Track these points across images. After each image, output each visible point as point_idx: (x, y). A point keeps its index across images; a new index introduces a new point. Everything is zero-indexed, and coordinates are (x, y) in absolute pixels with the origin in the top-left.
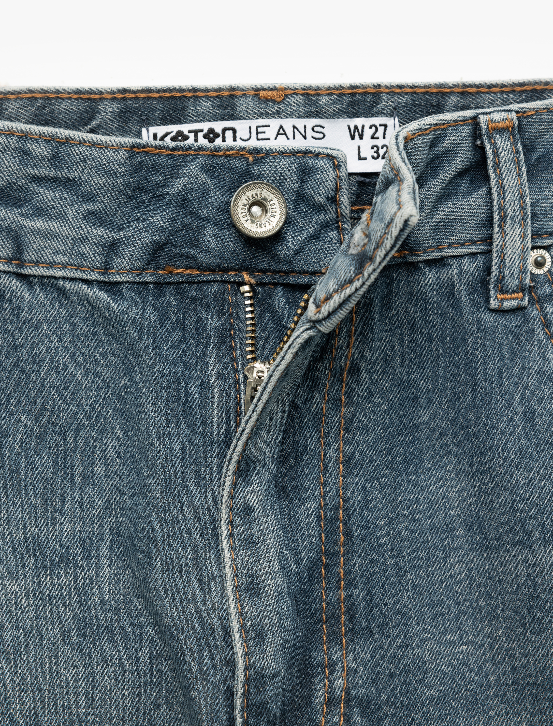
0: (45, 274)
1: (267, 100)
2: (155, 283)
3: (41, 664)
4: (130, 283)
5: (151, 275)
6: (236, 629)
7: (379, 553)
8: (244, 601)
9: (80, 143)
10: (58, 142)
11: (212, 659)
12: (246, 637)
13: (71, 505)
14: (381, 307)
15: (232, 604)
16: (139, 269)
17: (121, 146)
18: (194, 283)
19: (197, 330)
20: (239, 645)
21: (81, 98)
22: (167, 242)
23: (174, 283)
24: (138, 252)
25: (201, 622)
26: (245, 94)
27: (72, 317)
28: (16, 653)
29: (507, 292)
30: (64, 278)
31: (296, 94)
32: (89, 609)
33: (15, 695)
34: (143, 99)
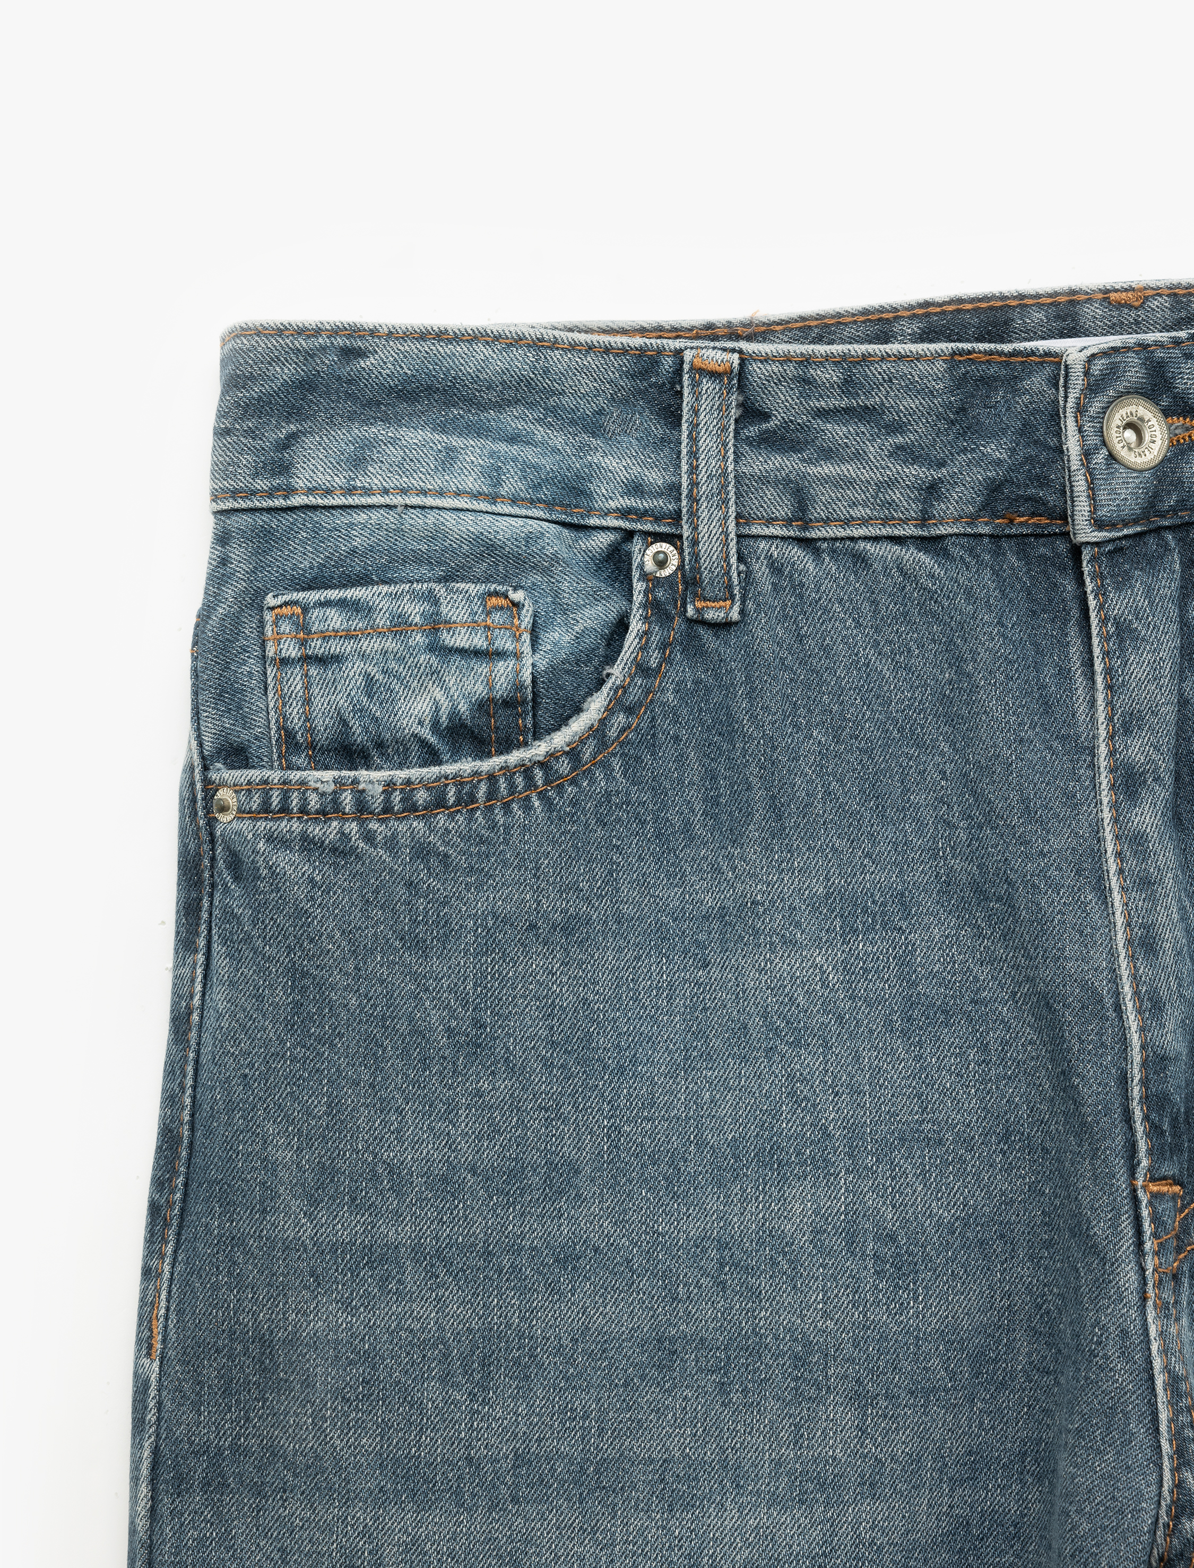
0: (839, 535)
1: (1120, 305)
2: (991, 536)
3: (857, 1058)
4: (957, 535)
5: (986, 524)
6: (1129, 997)
8: (1137, 959)
9: (883, 359)
10: (851, 362)
11: (1100, 1034)
12: (1140, 1007)
13: (882, 847)
15: (1123, 962)
16: (970, 516)
18: (1043, 536)
19: (1050, 601)
20: (1132, 1017)
22: (1006, 480)
23: (1016, 536)
24: (969, 494)
25: (1084, 986)
26: (1089, 299)
27: (873, 593)
28: (826, 1045)
30: (866, 538)
31: (1160, 295)
33: (827, 1100)
34: (952, 312)
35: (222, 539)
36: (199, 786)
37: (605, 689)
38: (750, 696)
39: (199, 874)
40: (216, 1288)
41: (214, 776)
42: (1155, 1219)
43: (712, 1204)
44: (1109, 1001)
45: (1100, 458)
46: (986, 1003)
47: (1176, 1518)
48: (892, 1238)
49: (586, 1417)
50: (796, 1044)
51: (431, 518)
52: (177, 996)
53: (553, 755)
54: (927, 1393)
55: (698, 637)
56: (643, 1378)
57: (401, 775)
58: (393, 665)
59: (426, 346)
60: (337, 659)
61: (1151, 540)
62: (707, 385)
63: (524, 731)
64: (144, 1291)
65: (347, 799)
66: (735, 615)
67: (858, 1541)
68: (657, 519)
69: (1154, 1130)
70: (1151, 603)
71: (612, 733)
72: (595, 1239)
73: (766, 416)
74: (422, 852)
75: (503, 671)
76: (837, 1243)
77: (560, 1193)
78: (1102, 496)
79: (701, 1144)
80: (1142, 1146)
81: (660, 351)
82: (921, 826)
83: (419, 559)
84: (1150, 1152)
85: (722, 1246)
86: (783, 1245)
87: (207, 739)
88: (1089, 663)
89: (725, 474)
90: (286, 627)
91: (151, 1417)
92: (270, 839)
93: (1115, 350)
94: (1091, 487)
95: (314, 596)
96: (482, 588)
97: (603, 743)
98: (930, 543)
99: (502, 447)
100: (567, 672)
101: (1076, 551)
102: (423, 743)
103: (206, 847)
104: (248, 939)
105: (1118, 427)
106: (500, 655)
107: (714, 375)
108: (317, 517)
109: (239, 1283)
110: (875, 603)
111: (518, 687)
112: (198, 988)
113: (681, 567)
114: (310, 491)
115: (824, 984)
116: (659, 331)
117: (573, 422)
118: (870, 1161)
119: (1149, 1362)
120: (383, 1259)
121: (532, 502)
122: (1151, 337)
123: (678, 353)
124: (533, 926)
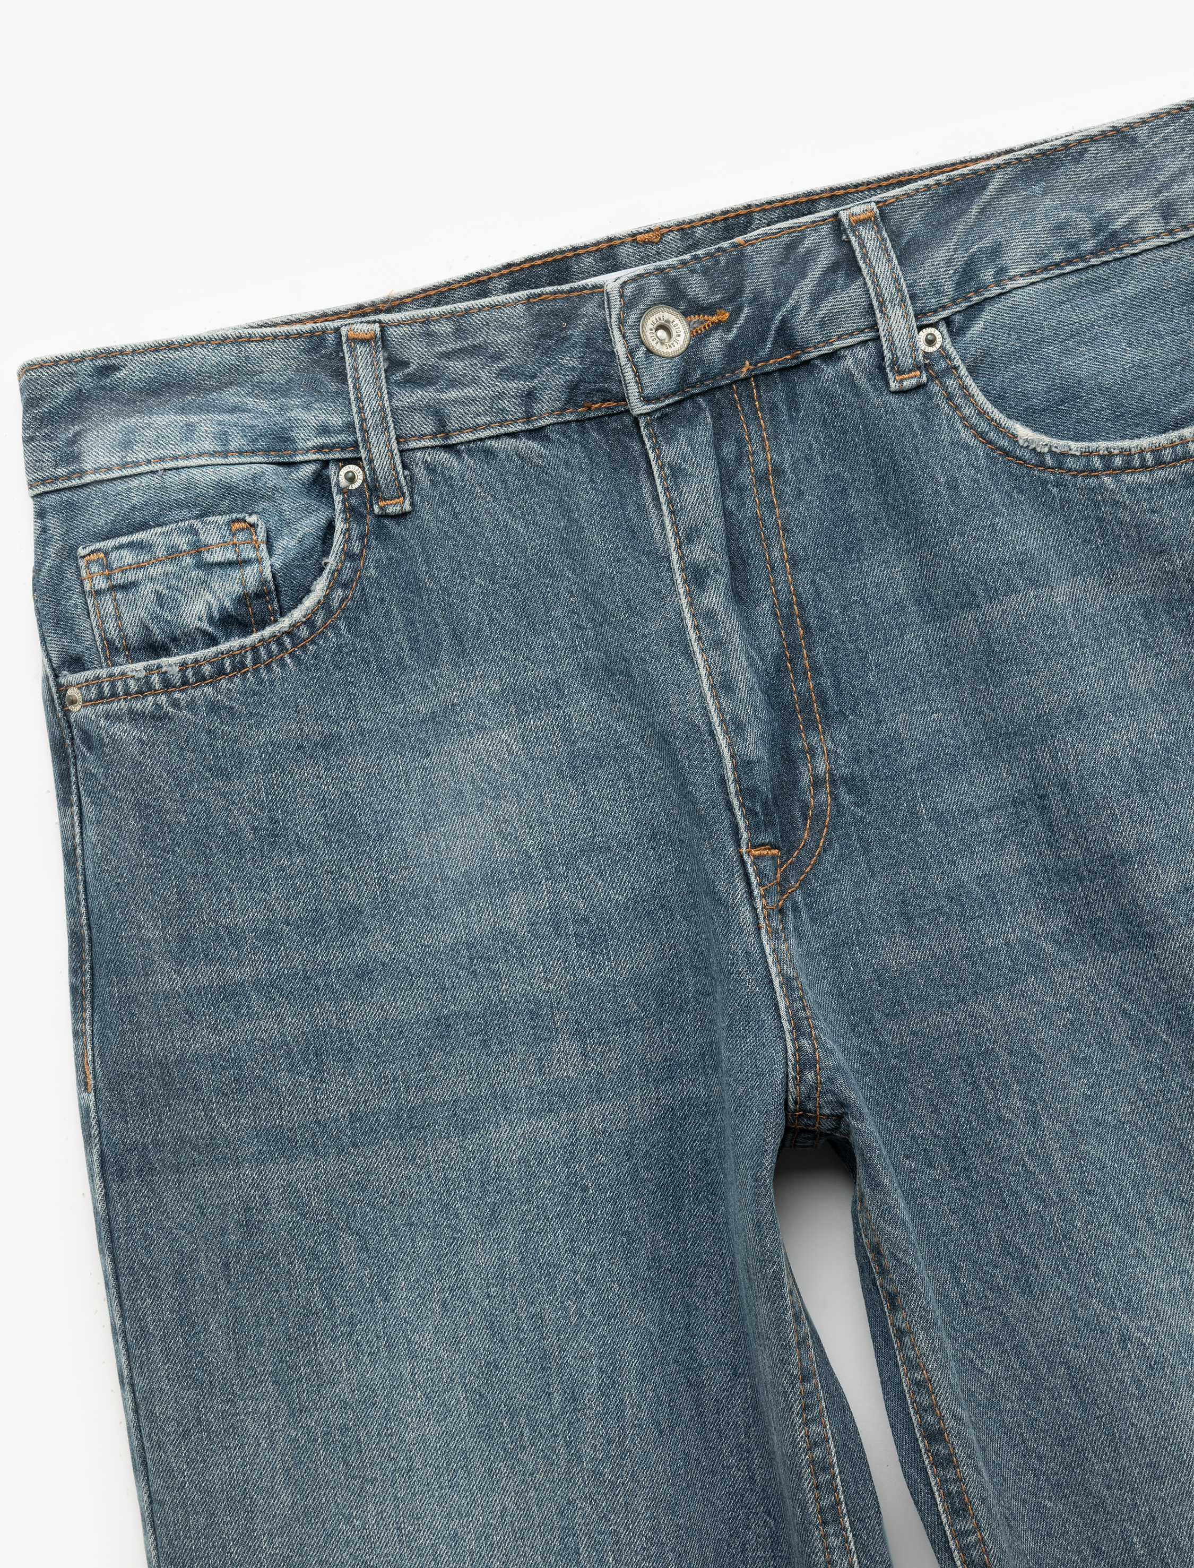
0: (471, 438)
1: (645, 243)
2: (577, 421)
3: (541, 799)
4: (553, 424)
5: (571, 413)
6: (717, 724)
7: (839, 640)
8: (720, 697)
9: (480, 310)
10: (458, 316)
11: (702, 753)
12: (727, 729)
13: (537, 651)
14: (789, 409)
15: (710, 701)
16: (560, 409)
18: (613, 415)
19: (625, 459)
20: (721, 737)
21: (471, 284)
22: (581, 380)
23: (594, 418)
24: (556, 394)
25: (686, 722)
26: (622, 243)
27: (502, 475)
28: (518, 795)
29: (903, 372)
30: (490, 438)
31: (672, 231)
32: (575, 743)
33: (525, 832)
34: (528, 268)
35: (41, 514)
36: (54, 690)
37: (325, 574)
38: (427, 561)
39: (65, 751)
40: (123, 1034)
41: (62, 680)
42: (759, 873)
43: (459, 919)
44: (704, 729)
45: (640, 353)
46: (624, 746)
47: (801, 1072)
48: (586, 920)
49: (395, 1080)
50: (497, 797)
51: (184, 475)
52: (65, 839)
53: (294, 626)
54: (627, 1023)
55: (385, 527)
56: (430, 1047)
57: (190, 657)
58: (174, 582)
59: (160, 355)
60: (134, 584)
61: (688, 405)
62: (360, 349)
63: (273, 613)
64: (76, 1047)
65: (156, 680)
66: (407, 507)
67: (594, 1131)
68: (343, 449)
69: (750, 813)
70: (693, 449)
71: (335, 604)
72: (381, 957)
73: (406, 364)
74: (214, 708)
75: (250, 572)
76: (548, 930)
77: (351, 929)
78: (646, 380)
79: (445, 879)
80: (742, 825)
81: (324, 331)
82: (562, 631)
83: (180, 505)
84: (748, 828)
85: (470, 946)
86: (510, 937)
87: (54, 655)
88: (656, 499)
89: (383, 409)
90: (95, 568)
91: (94, 1132)
92: (107, 717)
93: (640, 276)
94: (637, 375)
95: (111, 543)
96: (226, 518)
97: (329, 612)
98: (536, 434)
99: (226, 417)
100: (297, 566)
101: (636, 421)
102: (204, 633)
103: (66, 731)
104: (104, 789)
105: (651, 330)
106: (247, 562)
107: (364, 341)
108: (105, 488)
109: (138, 1027)
110: (504, 482)
111: (264, 582)
112: (77, 830)
113: (365, 480)
114: (96, 470)
115: (510, 752)
116: (325, 316)
117: (273, 391)
118: (562, 869)
119: (767, 970)
120: (234, 994)
121: (253, 452)
122: (664, 263)
123: (337, 330)
124: (300, 747)
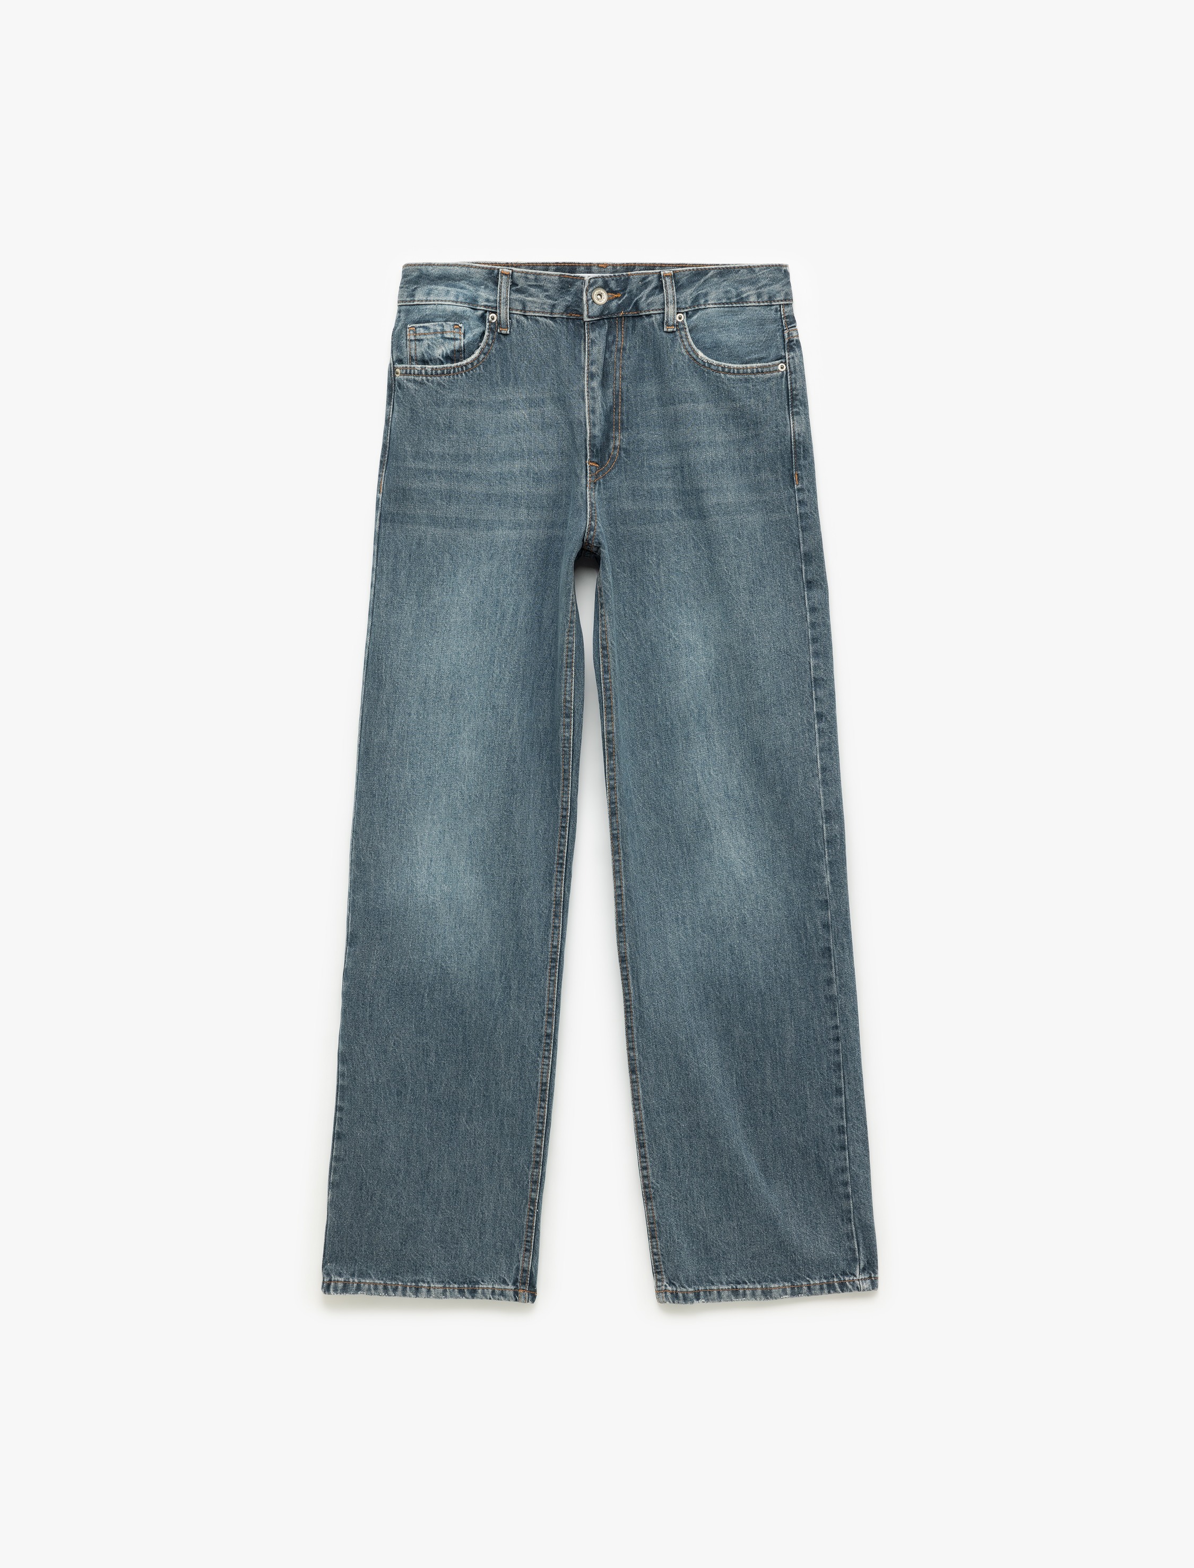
0: (532, 314)
1: (601, 267)
2: (566, 318)
3: (531, 434)
4: (559, 317)
5: (565, 315)
7: (631, 405)
8: (591, 415)
9: (545, 274)
10: (538, 274)
11: (581, 431)
12: (590, 426)
13: (539, 389)
14: (632, 330)
15: (587, 415)
16: (562, 313)
17: (556, 275)
19: (578, 334)
20: (588, 427)
21: (544, 266)
22: (570, 305)
24: (562, 308)
25: (578, 420)
27: (539, 329)
28: (524, 431)
29: (669, 326)
30: (538, 316)
32: (544, 419)
33: (524, 443)
34: (562, 265)
35: (399, 312)
36: (392, 368)
37: (479, 348)
38: (511, 352)
39: (392, 388)
40: (394, 478)
41: (395, 366)
42: (590, 470)
43: (499, 465)
44: (583, 423)
45: (590, 302)
46: (559, 424)
47: (590, 532)
48: (537, 474)
49: (471, 510)
50: (518, 431)
51: (443, 306)
52: (387, 415)
53: (467, 363)
54: (543, 508)
55: (500, 337)
56: (483, 502)
57: (435, 367)
58: (434, 341)
59: (445, 267)
60: (422, 340)
61: (601, 321)
62: (504, 277)
63: (461, 358)
64: (379, 480)
65: (423, 371)
66: (508, 332)
67: (526, 538)
68: (492, 308)
69: (592, 451)
70: (599, 336)
71: (481, 359)
72: (474, 472)
73: (517, 285)
74: (439, 384)
75: (457, 343)
76: (525, 474)
77: (467, 461)
78: (590, 310)
79: (497, 452)
80: (588, 454)
81: (495, 269)
82: (548, 384)
83: (440, 316)
84: (590, 456)
85: (501, 474)
86: (513, 474)
87: (394, 357)
88: (585, 349)
89: (507, 298)
90: (411, 332)
91: (380, 506)
92: (407, 380)
93: (596, 277)
94: (588, 308)
95: (418, 325)
96: (453, 323)
97: (479, 362)
98: (553, 319)
99: (459, 290)
100: (471, 344)
101: (584, 323)
102: (440, 360)
103: (393, 382)
104: (402, 402)
105: (596, 295)
106: (457, 339)
107: (505, 275)
108: (419, 307)
109: (399, 477)
110: (540, 332)
111: (460, 347)
112: (391, 413)
113: (497, 320)
114: (418, 301)
115: (525, 418)
117: (475, 285)
118: (533, 457)
120: (429, 472)
121: (465, 303)
122: (605, 275)
123: (498, 269)
124: (462, 402)
